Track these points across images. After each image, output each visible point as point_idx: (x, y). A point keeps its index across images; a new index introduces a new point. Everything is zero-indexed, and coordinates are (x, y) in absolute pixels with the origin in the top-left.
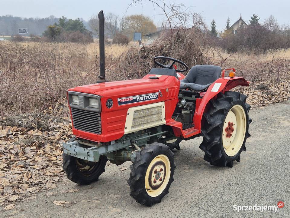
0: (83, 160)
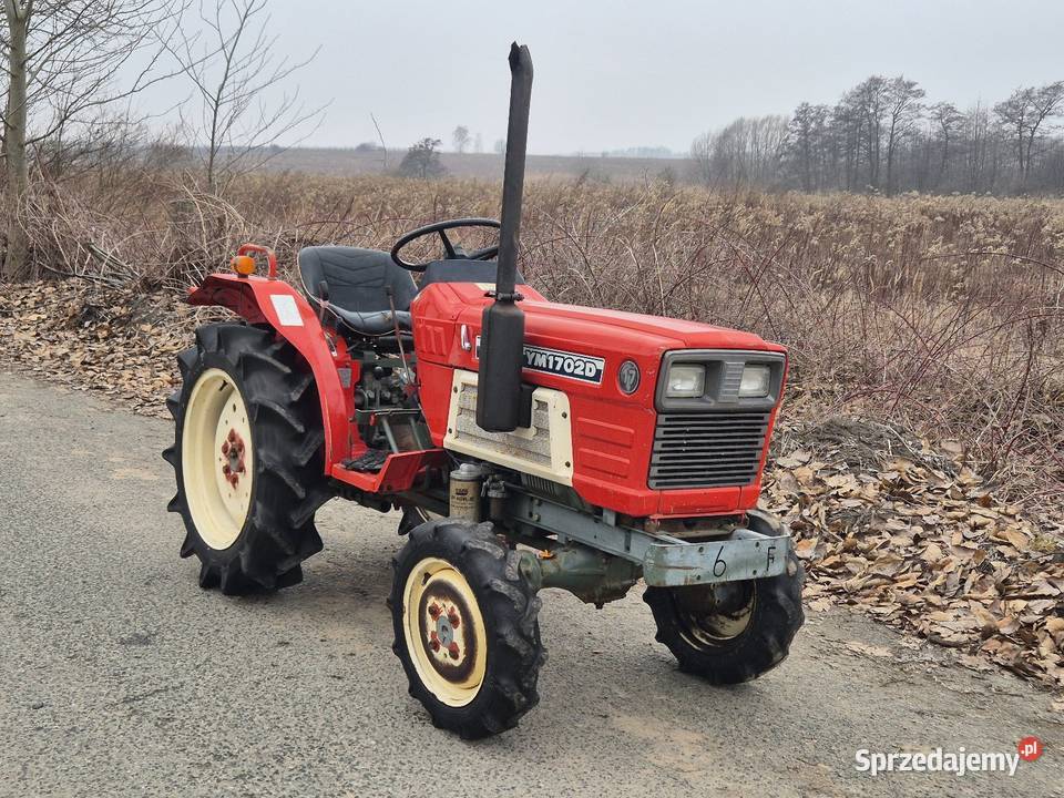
0: (751, 581)
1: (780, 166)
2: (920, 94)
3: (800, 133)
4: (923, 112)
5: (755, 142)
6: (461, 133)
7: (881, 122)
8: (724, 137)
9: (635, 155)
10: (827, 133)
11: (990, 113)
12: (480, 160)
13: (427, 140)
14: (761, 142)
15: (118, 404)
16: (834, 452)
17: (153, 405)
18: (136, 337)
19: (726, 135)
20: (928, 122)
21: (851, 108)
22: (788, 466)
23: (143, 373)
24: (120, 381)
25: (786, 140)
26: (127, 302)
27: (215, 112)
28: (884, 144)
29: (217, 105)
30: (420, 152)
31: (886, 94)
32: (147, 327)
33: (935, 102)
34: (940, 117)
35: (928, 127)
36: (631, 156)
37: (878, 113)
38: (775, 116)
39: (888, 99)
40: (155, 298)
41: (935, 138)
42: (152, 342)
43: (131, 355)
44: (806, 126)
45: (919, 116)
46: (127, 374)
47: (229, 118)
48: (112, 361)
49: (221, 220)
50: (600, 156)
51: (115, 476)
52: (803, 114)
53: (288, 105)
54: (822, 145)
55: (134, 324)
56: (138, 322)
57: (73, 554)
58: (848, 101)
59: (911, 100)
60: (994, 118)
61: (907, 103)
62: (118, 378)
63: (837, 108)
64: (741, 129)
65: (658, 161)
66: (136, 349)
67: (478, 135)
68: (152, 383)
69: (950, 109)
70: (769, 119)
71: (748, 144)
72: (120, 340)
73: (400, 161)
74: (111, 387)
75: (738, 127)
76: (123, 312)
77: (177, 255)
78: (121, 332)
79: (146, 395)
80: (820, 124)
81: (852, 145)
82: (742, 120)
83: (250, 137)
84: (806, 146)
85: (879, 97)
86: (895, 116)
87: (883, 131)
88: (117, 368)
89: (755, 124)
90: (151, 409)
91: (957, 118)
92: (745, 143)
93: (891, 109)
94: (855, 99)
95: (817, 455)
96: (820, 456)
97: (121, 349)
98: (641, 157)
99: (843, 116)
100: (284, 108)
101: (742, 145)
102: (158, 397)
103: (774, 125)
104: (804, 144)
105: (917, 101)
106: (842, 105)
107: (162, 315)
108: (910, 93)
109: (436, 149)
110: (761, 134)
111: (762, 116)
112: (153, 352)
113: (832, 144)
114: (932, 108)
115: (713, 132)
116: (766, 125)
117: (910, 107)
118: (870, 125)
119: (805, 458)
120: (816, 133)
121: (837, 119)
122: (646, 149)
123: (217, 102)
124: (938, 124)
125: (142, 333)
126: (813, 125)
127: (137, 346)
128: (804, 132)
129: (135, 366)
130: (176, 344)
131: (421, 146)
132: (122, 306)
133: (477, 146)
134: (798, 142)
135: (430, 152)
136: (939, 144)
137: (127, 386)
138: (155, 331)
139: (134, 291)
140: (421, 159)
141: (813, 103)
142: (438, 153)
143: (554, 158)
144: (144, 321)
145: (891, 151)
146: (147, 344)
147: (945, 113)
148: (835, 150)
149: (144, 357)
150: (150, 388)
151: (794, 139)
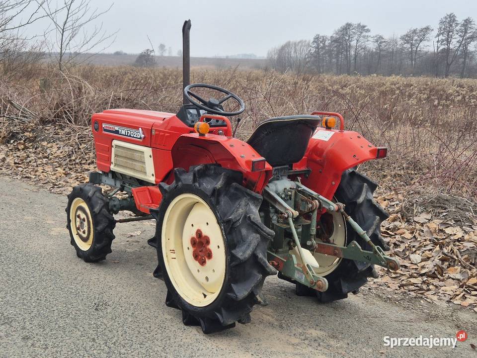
1: (307, 63)
2: (368, 31)
3: (316, 48)
4: (369, 39)
5: (295, 52)
6: (162, 47)
7: (351, 43)
8: (282, 49)
9: (241, 57)
10: (327, 48)
11: (399, 40)
12: (171, 59)
13: (148, 50)
14: (298, 52)
15: (40, 186)
16: (445, 214)
17: (59, 187)
18: (40, 149)
19: (283, 48)
20: (372, 43)
21: (338, 37)
22: (421, 222)
23: (49, 169)
24: (37, 173)
25: (309, 51)
26: (33, 130)
27: (62, 35)
28: (353, 53)
29: (63, 32)
30: (144, 55)
31: (353, 30)
32: (45, 143)
33: (374, 35)
34: (377, 41)
35: (372, 46)
36: (238, 57)
37: (350, 39)
38: (304, 40)
39: (354, 33)
40: (47, 128)
41: (374, 50)
42: (49, 151)
43: (39, 158)
44: (318, 45)
45: (368, 41)
46: (40, 169)
47: (69, 38)
48: (30, 162)
49: (80, 89)
50: (225, 58)
51: (52, 233)
52: (317, 39)
53: (97, 32)
54: (325, 53)
55: (38, 142)
56: (40, 140)
57: (45, 288)
58: (337, 34)
59: (364, 34)
60: (400, 42)
61: (363, 34)
62: (36, 171)
63: (332, 37)
64: (289, 45)
65: (252, 60)
66: (41, 155)
67: (170, 48)
68: (55, 174)
69: (381, 37)
70: (301, 42)
71: (292, 53)
72: (31, 150)
73: (135, 60)
74: (34, 177)
75: (288, 45)
76: (31, 135)
77: (57, 107)
78: (32, 146)
79: (54, 181)
80: (324, 44)
81: (339, 53)
82: (289, 42)
83: (79, 47)
84: (318, 54)
85: (350, 32)
86: (357, 41)
87: (352, 47)
88: (33, 166)
89: (295, 44)
90: (59, 190)
91: (384, 42)
92: (291, 52)
93: (356, 37)
94: (340, 33)
95: (435, 215)
96: (437, 215)
97: (33, 155)
98: (244, 58)
99: (334, 40)
100: (95, 34)
101: (289, 53)
102: (60, 182)
103: (304, 44)
104: (317, 52)
105: (367, 34)
106: (334, 35)
107: (52, 137)
108: (364, 30)
109: (152, 54)
110: (298, 48)
111: (298, 40)
112: (50, 157)
113: (330, 52)
114: (374, 37)
115: (277, 47)
116: (300, 44)
117: (364, 37)
118: (347, 44)
119: (429, 217)
120: (323, 48)
121: (332, 42)
122: (245, 55)
123: (63, 30)
124: (376, 44)
125: (42, 146)
126: (321, 45)
127: (41, 153)
128: (317, 48)
129: (42, 164)
130: (61, 153)
131: (145, 53)
132: (30, 132)
133: (170, 53)
134: (315, 52)
135: (149, 55)
136: (376, 53)
137: (42, 176)
138: (49, 145)
139: (36, 124)
140: (145, 59)
141: (321, 35)
142: (153, 56)
143: (205, 58)
144: (43, 140)
145: (356, 56)
146: (46, 152)
147: (379, 39)
148: (330, 56)
149: (46, 159)
150: (54, 177)
151: (313, 50)
